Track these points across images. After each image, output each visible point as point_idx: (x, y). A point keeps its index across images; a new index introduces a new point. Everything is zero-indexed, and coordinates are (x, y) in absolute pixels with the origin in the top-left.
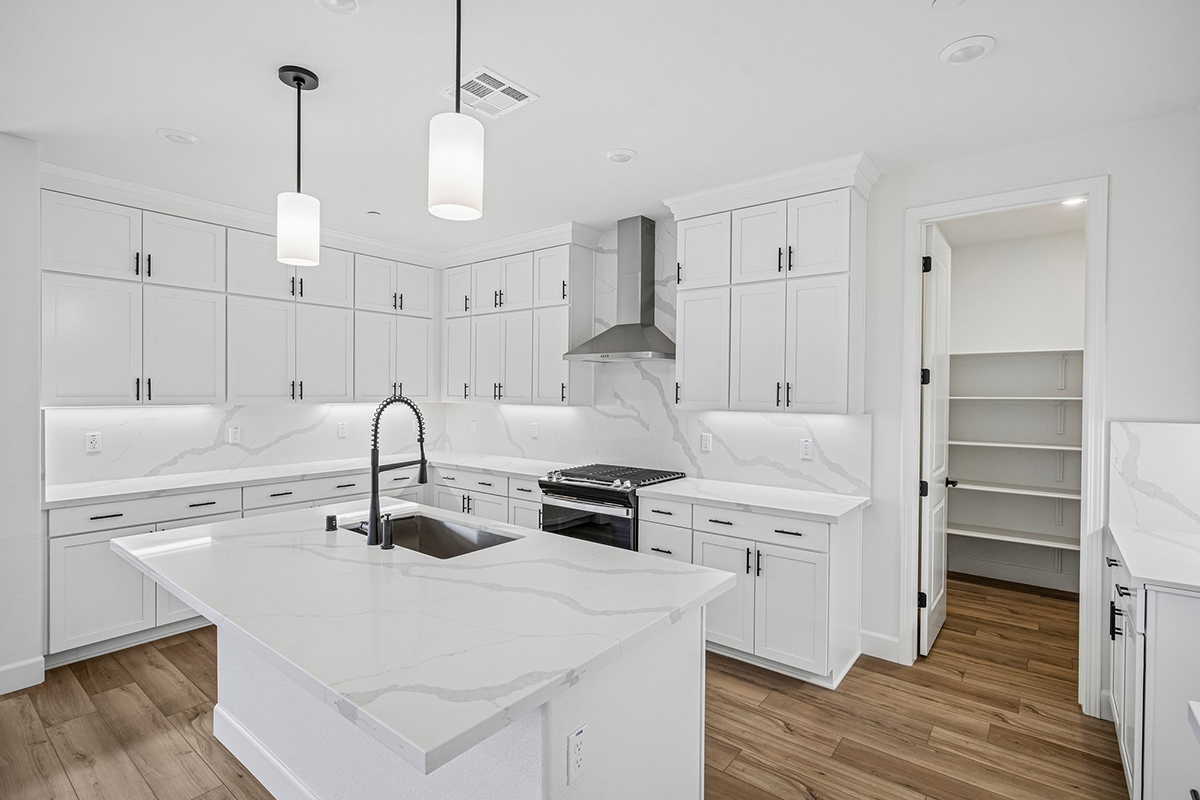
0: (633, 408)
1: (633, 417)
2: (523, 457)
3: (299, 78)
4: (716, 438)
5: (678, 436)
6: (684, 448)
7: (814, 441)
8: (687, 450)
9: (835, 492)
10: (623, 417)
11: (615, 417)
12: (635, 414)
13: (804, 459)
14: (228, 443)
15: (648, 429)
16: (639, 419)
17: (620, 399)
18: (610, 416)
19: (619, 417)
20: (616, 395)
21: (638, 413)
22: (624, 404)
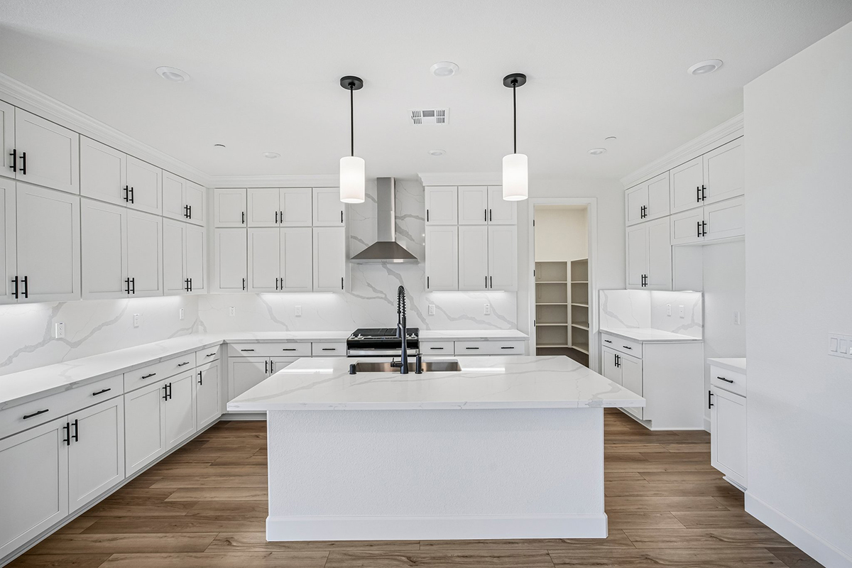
0: (382, 292)
1: (382, 298)
2: (287, 330)
3: (352, 83)
4: (438, 307)
5: (413, 307)
6: (417, 314)
7: (491, 305)
8: (420, 316)
9: (501, 329)
10: (374, 298)
11: (368, 298)
12: (383, 296)
13: (486, 315)
14: (54, 339)
15: (392, 305)
16: (386, 299)
17: (372, 287)
18: (364, 298)
19: (371, 298)
20: (369, 285)
21: (386, 295)
22: (375, 290)
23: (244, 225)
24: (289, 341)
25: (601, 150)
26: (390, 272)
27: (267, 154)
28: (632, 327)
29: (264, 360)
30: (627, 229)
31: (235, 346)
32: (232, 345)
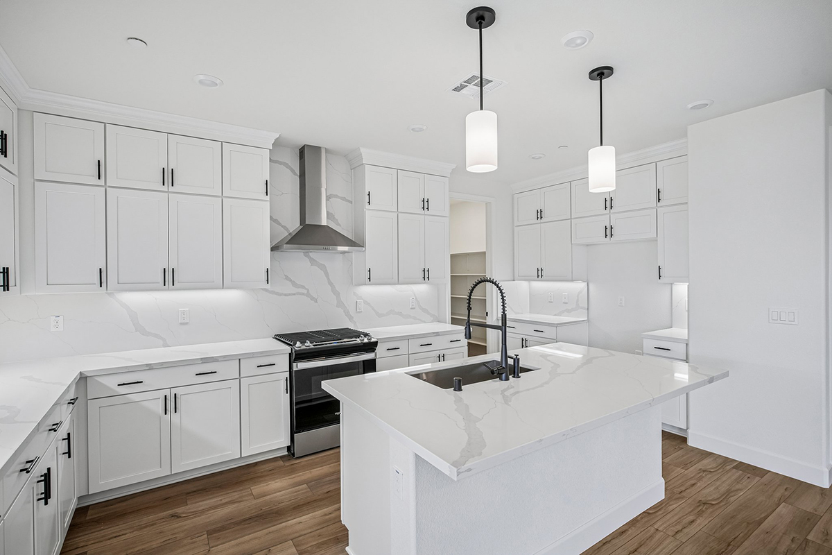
0: (303, 287)
1: (303, 294)
2: (165, 345)
3: (481, 18)
4: (365, 302)
5: (340, 304)
6: (344, 311)
8: (347, 314)
9: (426, 322)
10: (294, 294)
11: (286, 295)
12: (305, 292)
13: (411, 308)
15: (316, 302)
16: (308, 295)
17: (291, 280)
18: (280, 295)
19: (290, 295)
20: (287, 278)
21: (308, 290)
22: (294, 284)
23: (101, 182)
24: (205, 360)
25: (541, 155)
26: (313, 262)
27: (202, 77)
28: (519, 313)
29: (161, 394)
30: (516, 228)
31: (104, 380)
32: (99, 379)
